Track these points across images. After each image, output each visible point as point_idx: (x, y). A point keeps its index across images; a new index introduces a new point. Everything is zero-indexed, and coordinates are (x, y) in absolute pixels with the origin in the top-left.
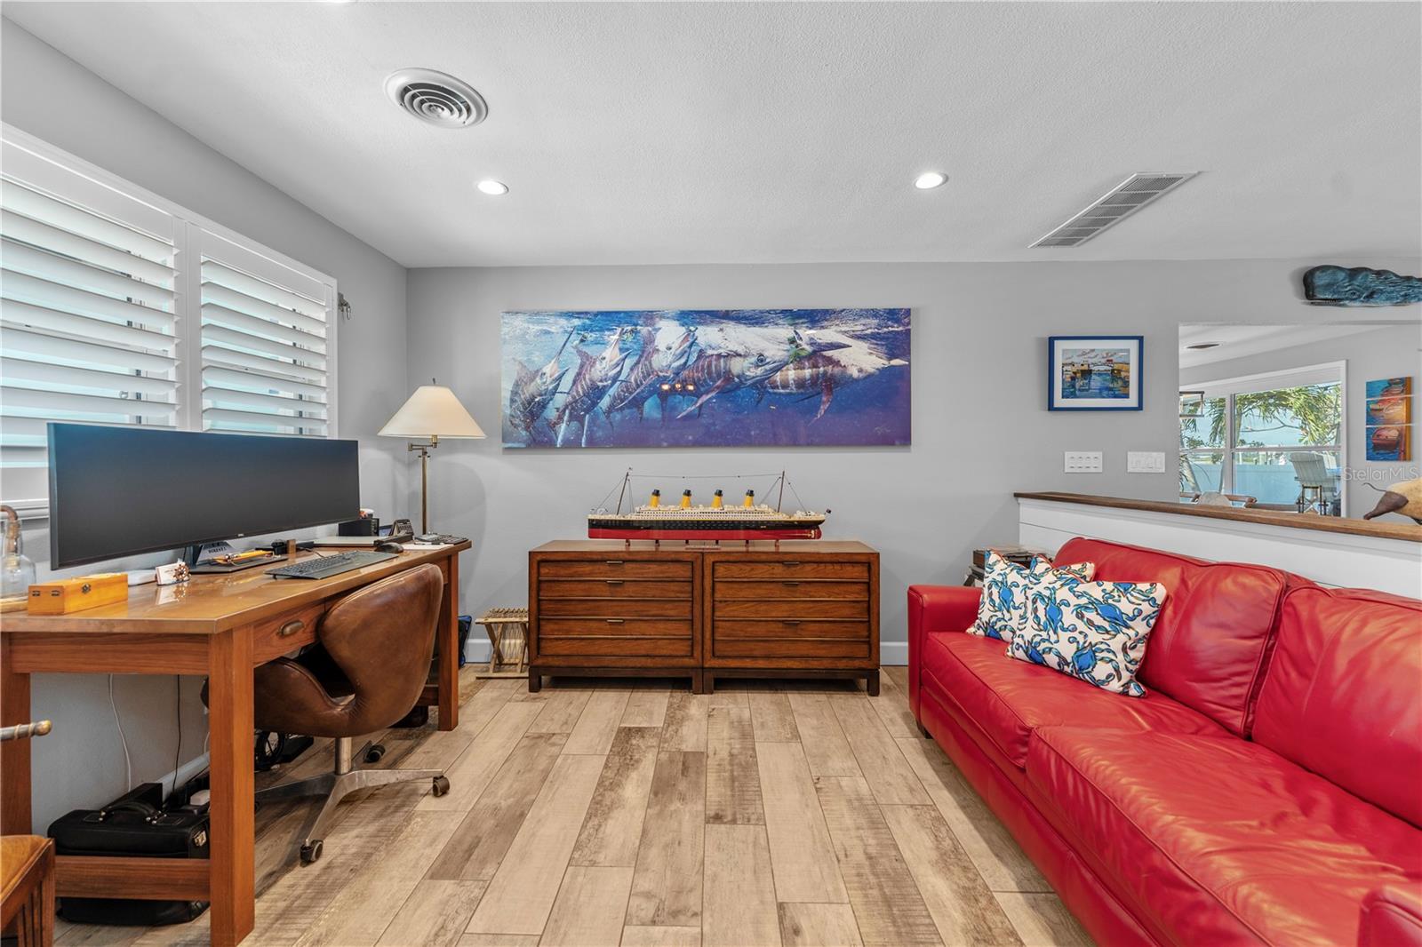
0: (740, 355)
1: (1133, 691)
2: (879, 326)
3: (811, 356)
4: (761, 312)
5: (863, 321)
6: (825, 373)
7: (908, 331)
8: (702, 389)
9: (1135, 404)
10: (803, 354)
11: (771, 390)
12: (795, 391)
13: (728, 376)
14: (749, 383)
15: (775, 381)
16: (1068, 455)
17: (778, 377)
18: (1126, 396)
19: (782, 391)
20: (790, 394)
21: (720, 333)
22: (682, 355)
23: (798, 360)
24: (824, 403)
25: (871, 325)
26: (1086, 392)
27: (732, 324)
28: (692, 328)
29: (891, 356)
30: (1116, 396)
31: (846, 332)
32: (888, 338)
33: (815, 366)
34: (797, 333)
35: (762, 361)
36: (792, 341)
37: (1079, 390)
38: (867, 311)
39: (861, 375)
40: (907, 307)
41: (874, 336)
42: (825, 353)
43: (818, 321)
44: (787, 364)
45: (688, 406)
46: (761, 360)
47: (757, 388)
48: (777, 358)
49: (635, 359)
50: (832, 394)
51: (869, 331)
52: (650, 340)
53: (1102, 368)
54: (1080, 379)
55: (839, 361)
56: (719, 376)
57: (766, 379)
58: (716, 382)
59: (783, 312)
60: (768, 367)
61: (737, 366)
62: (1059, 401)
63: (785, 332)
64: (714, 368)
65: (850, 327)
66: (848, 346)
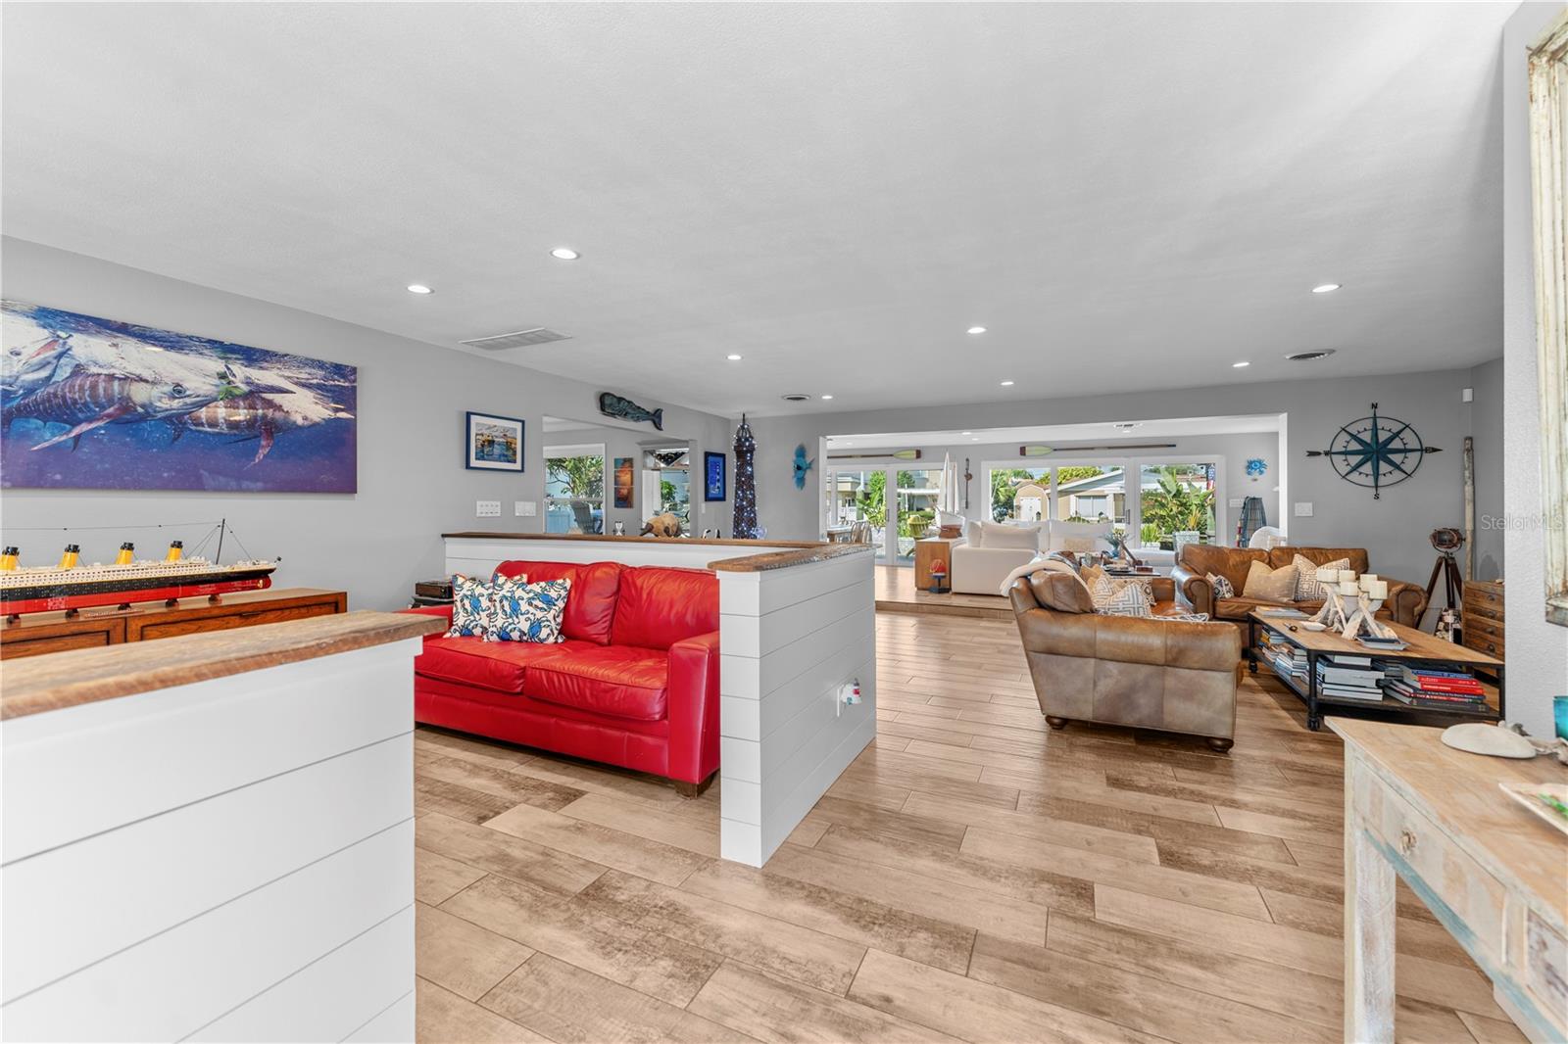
0: (147, 381)
1: (560, 641)
2: (325, 378)
3: (246, 396)
4: (178, 335)
5: (308, 370)
6: (264, 416)
7: (354, 389)
8: (80, 415)
9: (520, 468)
10: (237, 392)
11: (193, 428)
12: (226, 431)
14: (159, 415)
15: (199, 418)
16: (479, 503)
17: (203, 413)
18: (515, 462)
19: (209, 430)
20: (219, 434)
21: (114, 349)
22: (43, 366)
23: (231, 398)
25: (317, 376)
26: (489, 457)
28: (63, 335)
30: (509, 461)
31: (289, 377)
32: (335, 391)
33: (252, 407)
34: (229, 369)
35: (180, 392)
36: (222, 376)
37: (488, 455)
38: (313, 361)
39: (306, 423)
40: (353, 365)
41: (319, 387)
42: (264, 395)
43: (256, 360)
44: (215, 400)
45: (54, 435)
46: (178, 391)
48: (201, 392)
50: (273, 438)
51: (315, 381)
53: (501, 440)
54: (487, 447)
55: (281, 406)
57: (185, 414)
58: (103, 408)
59: (209, 341)
60: (188, 400)
61: (140, 394)
62: (474, 463)
63: (216, 365)
64: (101, 391)
65: (294, 373)
66: (292, 392)
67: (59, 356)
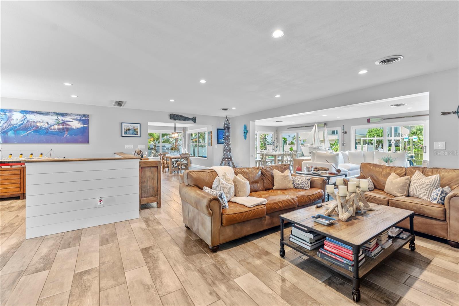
0: (41, 122)
2: (81, 118)
3: (62, 123)
4: (47, 112)
5: (76, 117)
6: (66, 127)
7: (88, 120)
8: (28, 129)
9: (139, 136)
11: (50, 131)
12: (57, 131)
13: (37, 127)
14: (43, 129)
16: (126, 145)
17: (52, 128)
18: (137, 134)
19: (53, 131)
20: (56, 132)
21: (35, 116)
22: (22, 121)
23: (59, 124)
24: (66, 134)
25: (79, 118)
26: (129, 133)
27: (38, 114)
28: (25, 115)
29: (84, 124)
30: (135, 134)
32: (83, 121)
33: (63, 126)
35: (47, 124)
36: (57, 120)
38: (78, 114)
39: (76, 128)
40: (88, 114)
41: (79, 120)
42: (66, 123)
43: (64, 116)
44: (55, 125)
45: (24, 133)
47: (46, 130)
48: (52, 123)
49: (5, 121)
50: (68, 132)
51: (78, 119)
52: (11, 117)
53: (132, 129)
54: (128, 131)
55: (70, 125)
56: (34, 127)
57: (48, 128)
59: (54, 113)
60: (49, 125)
61: (39, 125)
62: (123, 135)
63: (55, 117)
64: (32, 125)
65: (73, 117)
66: (72, 122)
67: (25, 119)
